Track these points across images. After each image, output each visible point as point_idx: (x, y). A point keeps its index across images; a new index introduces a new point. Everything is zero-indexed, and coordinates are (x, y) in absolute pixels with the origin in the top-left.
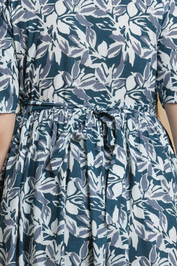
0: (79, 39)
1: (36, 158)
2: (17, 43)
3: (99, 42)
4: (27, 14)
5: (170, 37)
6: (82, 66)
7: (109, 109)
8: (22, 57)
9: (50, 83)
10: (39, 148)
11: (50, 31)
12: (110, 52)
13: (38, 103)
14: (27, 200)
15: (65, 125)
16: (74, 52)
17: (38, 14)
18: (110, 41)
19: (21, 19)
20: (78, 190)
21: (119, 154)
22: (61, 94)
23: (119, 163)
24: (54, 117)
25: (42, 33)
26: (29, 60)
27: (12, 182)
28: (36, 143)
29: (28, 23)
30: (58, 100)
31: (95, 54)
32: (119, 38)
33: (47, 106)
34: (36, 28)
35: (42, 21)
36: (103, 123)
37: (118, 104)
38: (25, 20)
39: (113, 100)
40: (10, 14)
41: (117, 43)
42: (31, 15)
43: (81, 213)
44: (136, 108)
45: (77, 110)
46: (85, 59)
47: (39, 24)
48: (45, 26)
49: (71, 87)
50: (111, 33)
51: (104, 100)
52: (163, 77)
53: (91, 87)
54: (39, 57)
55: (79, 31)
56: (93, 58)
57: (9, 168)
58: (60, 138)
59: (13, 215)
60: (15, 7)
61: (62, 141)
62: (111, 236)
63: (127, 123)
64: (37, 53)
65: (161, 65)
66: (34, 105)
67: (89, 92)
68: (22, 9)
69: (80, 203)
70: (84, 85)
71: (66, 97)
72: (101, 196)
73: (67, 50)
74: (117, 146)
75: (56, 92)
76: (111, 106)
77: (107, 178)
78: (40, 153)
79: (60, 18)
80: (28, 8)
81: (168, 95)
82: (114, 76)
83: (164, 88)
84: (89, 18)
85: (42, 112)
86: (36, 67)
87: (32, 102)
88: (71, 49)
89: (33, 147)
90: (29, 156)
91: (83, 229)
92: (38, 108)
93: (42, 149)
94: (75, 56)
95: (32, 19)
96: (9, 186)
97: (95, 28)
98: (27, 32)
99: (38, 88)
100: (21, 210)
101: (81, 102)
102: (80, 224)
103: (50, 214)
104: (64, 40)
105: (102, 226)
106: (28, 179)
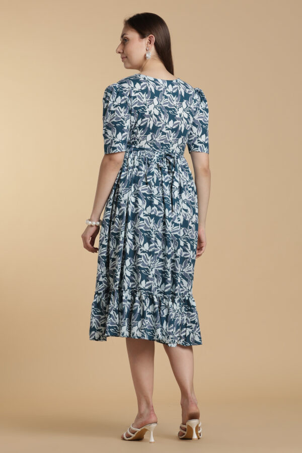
0: (161, 118)
1: (138, 174)
2: (132, 117)
3: (169, 120)
4: (140, 104)
5: (198, 119)
6: (161, 131)
7: (170, 153)
8: (134, 124)
9: (145, 138)
10: (139, 170)
11: (150, 113)
12: (174, 125)
13: (137, 147)
14: (133, 195)
15: (152, 159)
16: (159, 124)
17: (145, 104)
18: (174, 120)
19: (136, 105)
20: (159, 192)
21: (177, 176)
22: (149, 144)
23: (176, 181)
24: (146, 155)
25: (146, 113)
26: (137, 125)
27: (125, 185)
28: (137, 167)
29: (140, 108)
30: (147, 146)
31: (167, 126)
32: (179, 119)
33: (141, 149)
34: (143, 111)
35: (146, 107)
36: (167, 159)
37: (173, 151)
38: (138, 106)
39: (171, 148)
40: (131, 102)
41: (177, 121)
42: (141, 104)
43: (160, 204)
44: (180, 153)
45: (156, 152)
46: (163, 128)
47: (145, 109)
48: (147, 110)
49: (155, 141)
50: (175, 116)
51: (167, 148)
52: (193, 138)
53: (163, 142)
54: (142, 125)
55: (162, 114)
56: (166, 127)
57: (122, 178)
58: (151, 166)
59: (125, 202)
60: (133, 99)
61: (152, 167)
62: (173, 217)
63: (177, 161)
64: (141, 123)
65: (192, 132)
66: (135, 148)
67: (162, 144)
68: (137, 101)
69: (159, 199)
70: (161, 140)
71: (152, 145)
72: (169, 196)
73: (156, 123)
74: (175, 172)
75: (147, 143)
76: (171, 151)
77: (171, 188)
78: (140, 172)
79: (155, 107)
80: (140, 100)
81: (194, 147)
82: (174, 137)
83: (193, 144)
84: (166, 108)
85: (139, 152)
86: (140, 129)
87: (133, 146)
88: (158, 122)
89: (136, 169)
90: (134, 173)
91: (160, 212)
92: (137, 150)
93: (142, 170)
94: (159, 126)
95: (141, 106)
96: (123, 187)
97: (168, 113)
98: (138, 112)
99: (138, 140)
100: (129, 199)
101: (158, 149)
102: (159, 209)
103: (146, 203)
104: (156, 118)
105: (170, 211)
106: (133, 185)
